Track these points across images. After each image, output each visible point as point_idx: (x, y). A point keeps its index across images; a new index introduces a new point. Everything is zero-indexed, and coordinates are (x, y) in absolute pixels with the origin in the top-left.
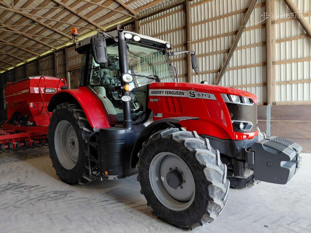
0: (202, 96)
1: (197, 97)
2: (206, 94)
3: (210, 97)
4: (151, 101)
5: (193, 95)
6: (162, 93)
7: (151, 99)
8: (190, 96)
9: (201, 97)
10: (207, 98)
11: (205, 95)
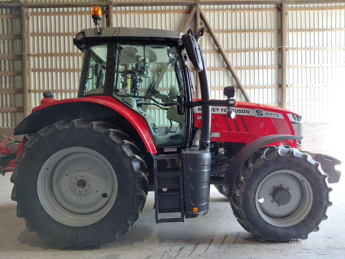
0: (271, 115)
1: (265, 116)
2: (275, 113)
3: (278, 116)
4: (198, 119)
5: (261, 114)
6: (216, 110)
7: (198, 117)
8: (257, 114)
9: (269, 116)
10: (275, 117)
11: (273, 114)
